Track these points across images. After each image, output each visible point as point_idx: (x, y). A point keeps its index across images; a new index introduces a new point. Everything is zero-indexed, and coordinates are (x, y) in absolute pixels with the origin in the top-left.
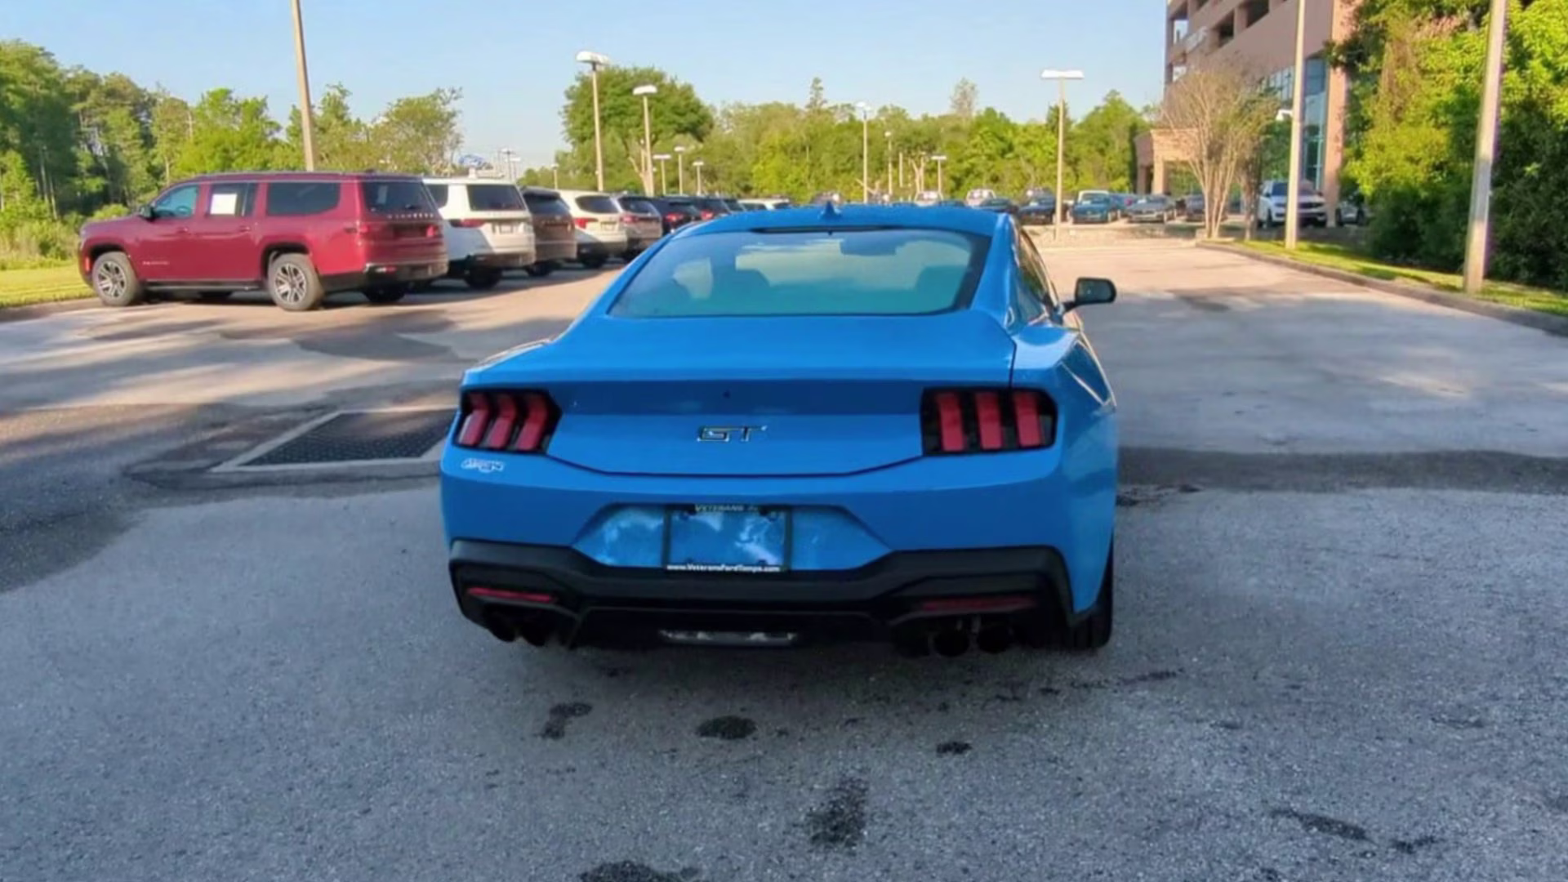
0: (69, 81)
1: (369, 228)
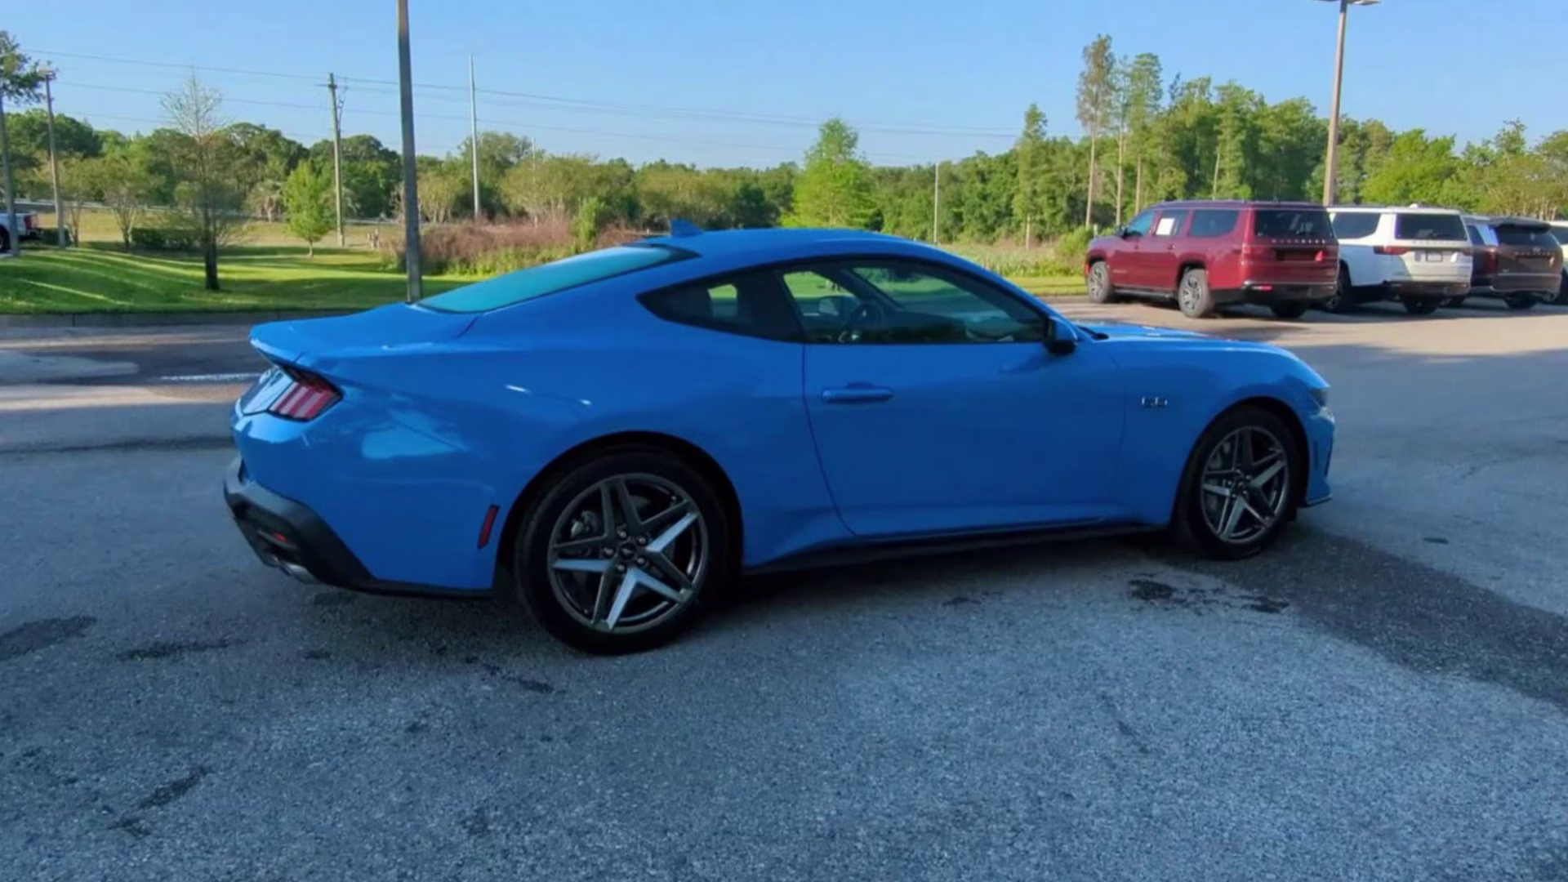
1: (1252, 250)
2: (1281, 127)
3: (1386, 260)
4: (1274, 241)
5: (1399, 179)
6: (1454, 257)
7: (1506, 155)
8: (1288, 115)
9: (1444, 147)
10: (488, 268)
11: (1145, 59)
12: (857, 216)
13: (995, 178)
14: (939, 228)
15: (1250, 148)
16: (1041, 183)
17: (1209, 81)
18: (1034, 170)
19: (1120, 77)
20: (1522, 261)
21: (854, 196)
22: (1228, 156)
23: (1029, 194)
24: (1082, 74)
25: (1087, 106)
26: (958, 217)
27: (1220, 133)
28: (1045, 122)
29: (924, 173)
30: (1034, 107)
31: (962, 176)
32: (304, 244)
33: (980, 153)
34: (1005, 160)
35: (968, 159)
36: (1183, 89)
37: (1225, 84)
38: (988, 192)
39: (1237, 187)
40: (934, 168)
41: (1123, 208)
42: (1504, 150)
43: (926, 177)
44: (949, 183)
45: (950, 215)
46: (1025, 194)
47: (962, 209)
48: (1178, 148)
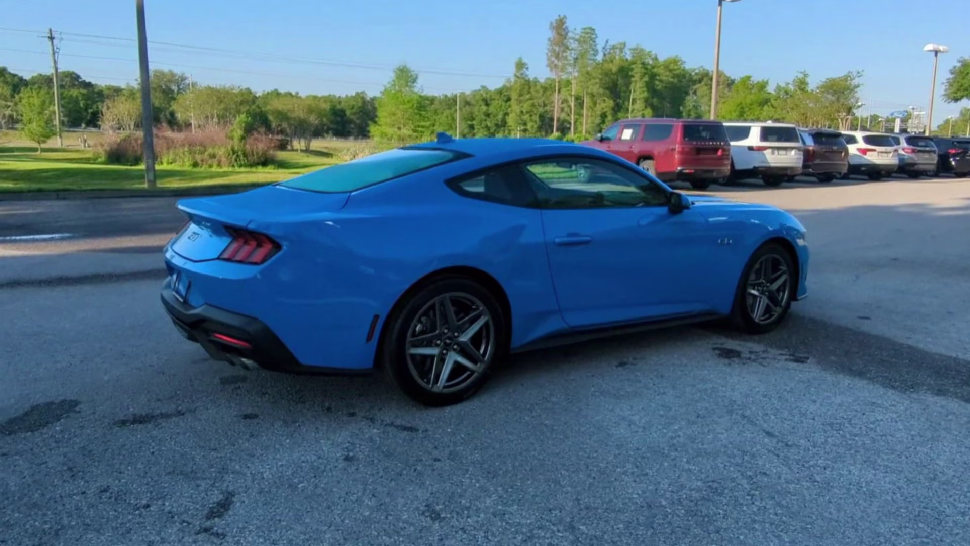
0: (696, 74)
1: (683, 148)
2: (668, 73)
3: (755, 154)
4: (694, 143)
5: (738, 105)
6: (793, 152)
7: (799, 92)
8: (672, 66)
9: (762, 86)
10: (170, 161)
11: (587, 31)
12: (419, 126)
13: (494, 103)
14: (460, 134)
15: (650, 87)
16: (526, 107)
17: (625, 45)
18: (522, 98)
19: (572, 41)
20: (827, 154)
21: (416, 114)
22: (638, 91)
23: (518, 113)
24: (549, 40)
25: (553, 59)
26: (472, 127)
27: (633, 76)
28: (527, 69)
29: (449, 100)
30: (520, 59)
31: (473, 102)
32: (35, 145)
33: (483, 87)
34: (500, 92)
35: (476, 91)
36: (610, 49)
37: (634, 46)
38: (490, 111)
39: (643, 110)
40: (456, 96)
41: (575, 123)
42: (797, 89)
43: (450, 102)
44: (465, 106)
45: (467, 126)
46: (516, 112)
47: (474, 122)
48: (607, 86)
